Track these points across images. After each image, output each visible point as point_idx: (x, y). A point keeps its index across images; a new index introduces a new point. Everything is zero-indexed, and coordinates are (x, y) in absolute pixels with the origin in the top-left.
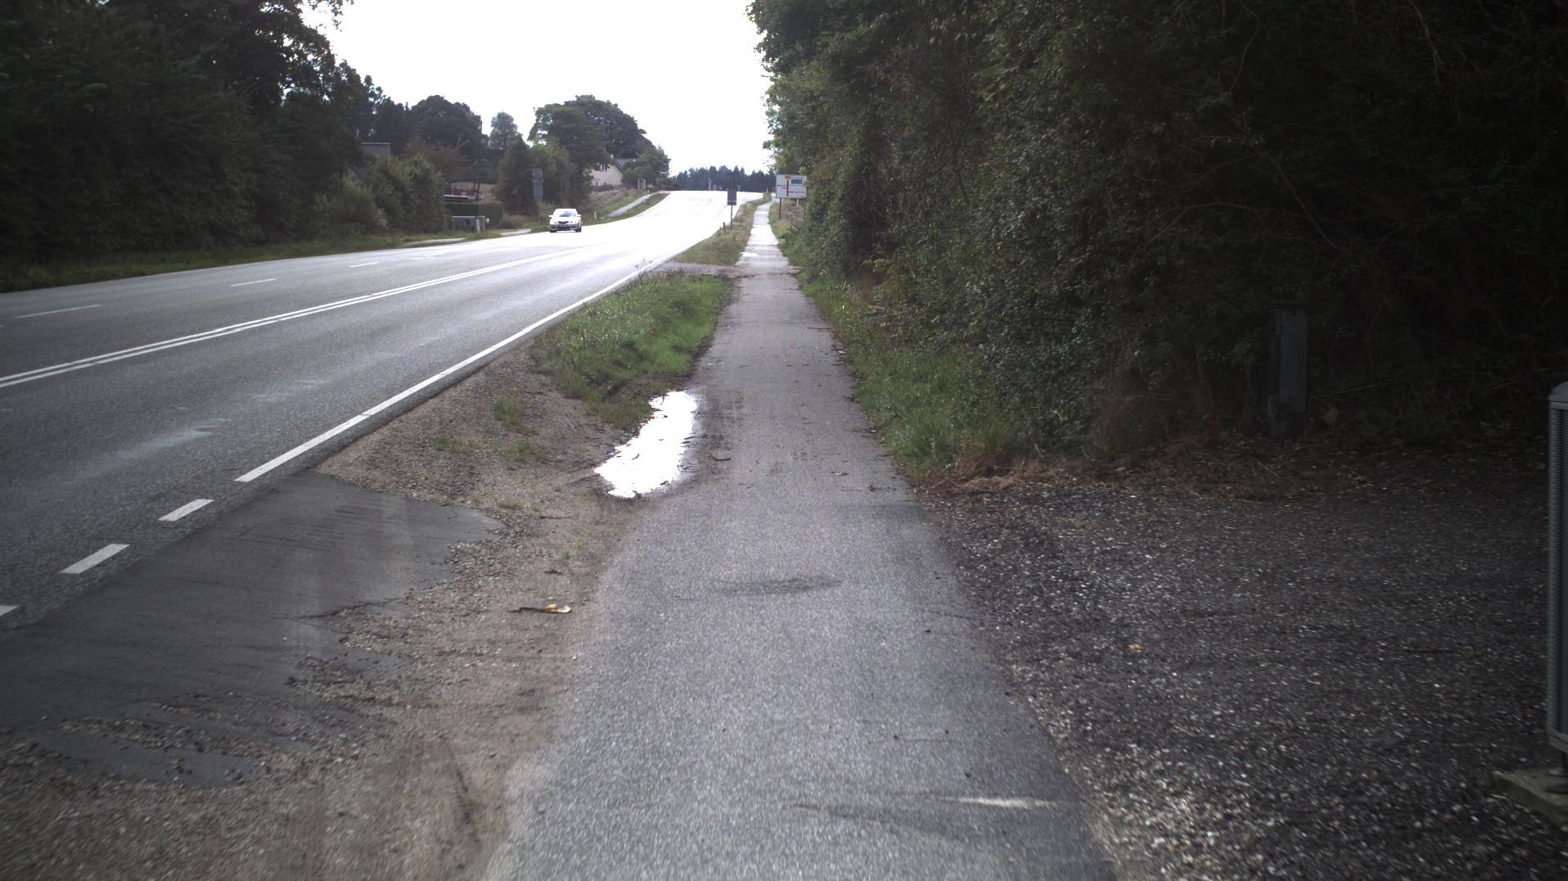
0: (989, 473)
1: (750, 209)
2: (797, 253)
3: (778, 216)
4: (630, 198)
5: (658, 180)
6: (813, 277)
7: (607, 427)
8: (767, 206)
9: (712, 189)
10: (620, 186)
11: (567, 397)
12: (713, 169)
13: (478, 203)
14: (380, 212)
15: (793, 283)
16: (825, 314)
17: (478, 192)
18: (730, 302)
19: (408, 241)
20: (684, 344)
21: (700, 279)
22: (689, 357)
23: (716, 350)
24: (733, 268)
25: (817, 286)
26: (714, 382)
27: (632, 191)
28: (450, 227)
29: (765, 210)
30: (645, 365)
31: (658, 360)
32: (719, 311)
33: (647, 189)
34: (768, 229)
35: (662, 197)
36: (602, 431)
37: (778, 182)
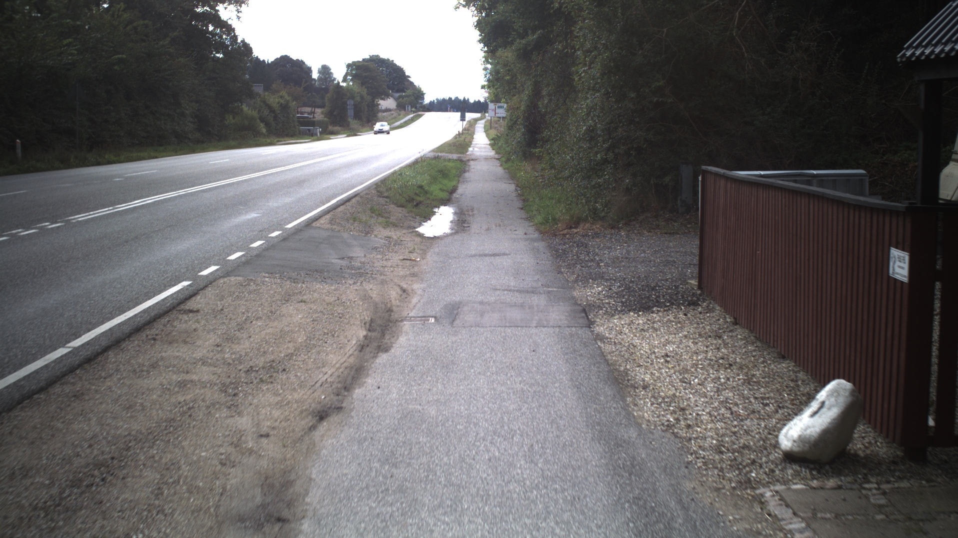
0: (571, 228)
1: (473, 123)
2: (500, 148)
3: (489, 127)
4: (401, 116)
5: (418, 106)
6: (508, 160)
7: (418, 217)
8: (483, 121)
9: (450, 111)
10: (396, 110)
11: (398, 207)
12: (450, 99)
13: (314, 120)
14: (262, 125)
15: (497, 163)
16: (512, 176)
17: (314, 113)
18: (465, 172)
19: (278, 141)
20: (445, 188)
21: (449, 160)
22: (448, 194)
23: (460, 190)
24: (465, 156)
25: (510, 164)
26: (460, 203)
27: (403, 112)
28: (300, 133)
29: (482, 124)
30: (428, 196)
31: (434, 194)
32: (459, 176)
33: (411, 111)
34: (484, 135)
35: (420, 116)
36: (416, 218)
37: (490, 108)
